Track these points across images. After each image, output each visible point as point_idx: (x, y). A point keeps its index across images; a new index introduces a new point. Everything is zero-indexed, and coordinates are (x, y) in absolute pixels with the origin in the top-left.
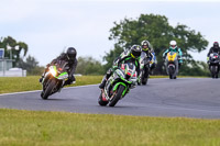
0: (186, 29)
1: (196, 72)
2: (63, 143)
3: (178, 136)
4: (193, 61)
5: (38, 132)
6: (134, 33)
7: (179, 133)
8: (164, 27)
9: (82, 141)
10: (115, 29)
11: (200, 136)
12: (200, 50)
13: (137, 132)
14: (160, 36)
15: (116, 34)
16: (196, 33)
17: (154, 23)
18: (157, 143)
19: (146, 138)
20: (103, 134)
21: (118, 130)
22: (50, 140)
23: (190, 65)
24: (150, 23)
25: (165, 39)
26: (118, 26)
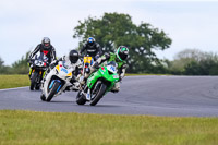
0: (150, 28)
1: (160, 70)
2: (27, 141)
3: (141, 134)
4: (157, 59)
5: (4, 131)
6: (98, 32)
7: (143, 131)
8: (128, 25)
9: (47, 140)
10: (79, 28)
11: (163, 134)
12: (163, 48)
13: (101, 130)
14: (123, 35)
15: (81, 33)
16: (160, 32)
17: (117, 22)
18: (121, 141)
19: (111, 136)
20: (67, 132)
21: (82, 128)
22: (15, 138)
23: (153, 63)
24: (113, 21)
25: (129, 38)
26: (83, 25)
